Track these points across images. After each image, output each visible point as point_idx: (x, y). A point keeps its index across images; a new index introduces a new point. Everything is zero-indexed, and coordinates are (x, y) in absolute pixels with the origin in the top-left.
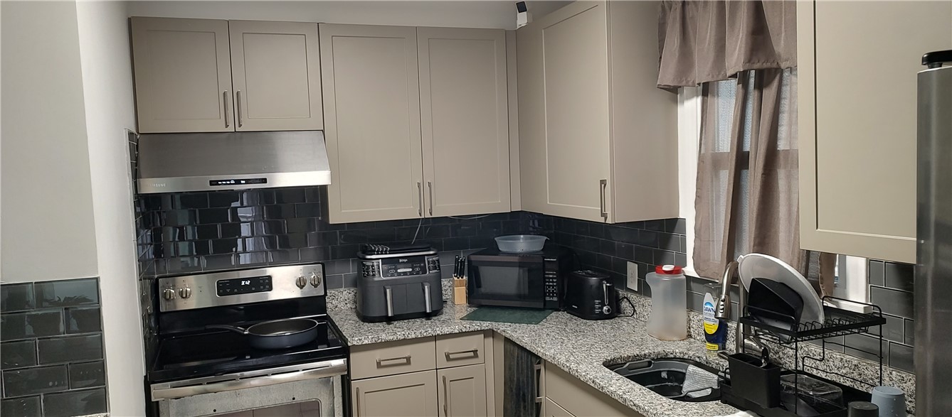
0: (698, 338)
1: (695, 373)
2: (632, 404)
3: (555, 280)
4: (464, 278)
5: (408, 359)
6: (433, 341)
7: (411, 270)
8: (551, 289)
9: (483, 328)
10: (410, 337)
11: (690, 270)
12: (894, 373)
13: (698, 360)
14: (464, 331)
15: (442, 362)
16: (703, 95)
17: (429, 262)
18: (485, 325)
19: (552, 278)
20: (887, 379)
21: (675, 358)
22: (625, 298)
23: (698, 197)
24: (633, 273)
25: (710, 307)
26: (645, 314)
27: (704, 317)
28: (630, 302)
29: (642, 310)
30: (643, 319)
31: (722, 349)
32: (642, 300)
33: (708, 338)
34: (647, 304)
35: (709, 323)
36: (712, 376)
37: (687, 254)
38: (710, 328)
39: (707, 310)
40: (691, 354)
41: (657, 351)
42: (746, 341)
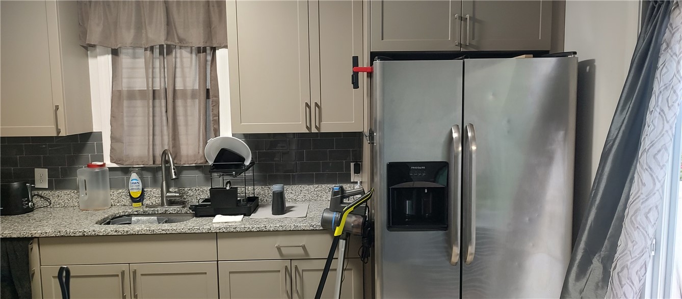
0: (118, 204)
1: (138, 221)
11: (109, 163)
13: (136, 213)
16: (112, 54)
21: (120, 217)
22: (35, 195)
23: (113, 117)
24: (42, 176)
25: (136, 181)
26: (61, 202)
27: (130, 188)
28: (42, 197)
29: (57, 200)
30: (58, 206)
31: (142, 205)
32: (57, 193)
33: (134, 200)
34: (62, 194)
35: (135, 191)
36: (152, 217)
37: (104, 154)
38: (136, 194)
39: (133, 183)
40: (130, 211)
41: (111, 214)
42: (168, 194)
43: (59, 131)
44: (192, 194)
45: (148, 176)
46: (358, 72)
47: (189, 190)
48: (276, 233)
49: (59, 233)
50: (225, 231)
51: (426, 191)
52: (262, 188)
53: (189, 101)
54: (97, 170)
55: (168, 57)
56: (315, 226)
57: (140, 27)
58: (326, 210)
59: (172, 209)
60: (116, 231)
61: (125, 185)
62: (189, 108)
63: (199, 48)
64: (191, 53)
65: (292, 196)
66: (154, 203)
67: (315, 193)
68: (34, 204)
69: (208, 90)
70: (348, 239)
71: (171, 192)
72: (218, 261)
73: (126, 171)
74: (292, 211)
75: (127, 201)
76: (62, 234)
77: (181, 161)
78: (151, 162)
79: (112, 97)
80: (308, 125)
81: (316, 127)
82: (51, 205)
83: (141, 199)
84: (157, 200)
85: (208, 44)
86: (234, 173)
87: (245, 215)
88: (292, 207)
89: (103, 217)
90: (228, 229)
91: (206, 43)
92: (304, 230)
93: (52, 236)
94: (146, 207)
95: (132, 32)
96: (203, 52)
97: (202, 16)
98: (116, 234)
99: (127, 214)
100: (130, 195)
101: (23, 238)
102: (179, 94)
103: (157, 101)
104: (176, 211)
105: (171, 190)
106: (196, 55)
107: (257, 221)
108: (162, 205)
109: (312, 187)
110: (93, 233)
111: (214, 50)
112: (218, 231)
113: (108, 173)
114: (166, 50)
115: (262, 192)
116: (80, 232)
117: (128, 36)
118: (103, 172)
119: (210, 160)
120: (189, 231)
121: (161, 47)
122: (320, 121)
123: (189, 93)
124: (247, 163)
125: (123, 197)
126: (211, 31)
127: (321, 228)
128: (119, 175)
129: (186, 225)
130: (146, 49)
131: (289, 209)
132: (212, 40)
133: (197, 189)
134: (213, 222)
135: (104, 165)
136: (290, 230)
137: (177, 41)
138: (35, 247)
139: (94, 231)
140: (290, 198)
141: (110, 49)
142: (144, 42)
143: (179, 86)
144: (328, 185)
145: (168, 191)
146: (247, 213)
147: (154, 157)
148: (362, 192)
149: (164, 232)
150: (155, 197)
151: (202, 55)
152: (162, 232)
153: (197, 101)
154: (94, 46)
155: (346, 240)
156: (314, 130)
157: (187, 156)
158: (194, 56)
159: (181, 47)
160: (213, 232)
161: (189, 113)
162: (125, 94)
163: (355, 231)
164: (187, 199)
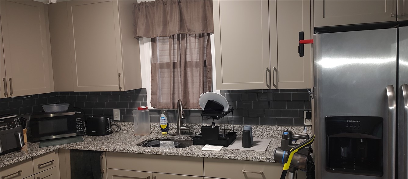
0: (155, 132)
1: (164, 143)
2: (170, 153)
3: (81, 122)
4: (26, 129)
5: (19, 173)
6: (31, 160)
7: (7, 126)
8: (79, 126)
9: (56, 149)
10: (21, 160)
11: (150, 107)
12: (231, 125)
13: (163, 138)
14: (47, 152)
15: (37, 170)
17: (16, 121)
18: (56, 147)
19: (80, 121)
20: (230, 128)
21: (154, 140)
22: (113, 124)
23: (152, 79)
24: (117, 113)
25: (164, 119)
26: (126, 129)
27: (161, 123)
28: (117, 126)
29: (124, 128)
30: (124, 131)
31: (168, 133)
32: (124, 124)
33: (163, 130)
34: (126, 124)
35: (164, 125)
36: (171, 142)
37: (147, 101)
38: (164, 126)
39: (162, 120)
40: (160, 137)
41: (148, 138)
42: (181, 127)
43: (120, 89)
44: (196, 128)
45: (171, 116)
46: (304, 44)
47: (194, 125)
48: (242, 161)
49: (115, 150)
50: (208, 157)
51: (362, 141)
52: (240, 126)
53: (194, 69)
54: (143, 111)
55: (182, 41)
56: (270, 159)
57: (165, 24)
58: (278, 148)
59: (183, 138)
60: (145, 151)
61: (158, 121)
62: (194, 73)
63: (200, 34)
64: (195, 38)
65: (260, 133)
66: (174, 132)
67: (277, 132)
68: (111, 130)
69: (205, 62)
70: (296, 172)
71: (183, 126)
72: (204, 177)
73: (159, 112)
74: (257, 145)
75: (159, 130)
76: (117, 151)
77: (189, 107)
78: (172, 107)
79: (152, 67)
80: (268, 83)
81: (274, 85)
82: (121, 131)
83: (166, 130)
84: (176, 130)
85: (204, 32)
86: (217, 117)
87: (224, 146)
88: (259, 142)
89: (143, 140)
90: (210, 156)
91: (204, 31)
92: (262, 161)
93: (112, 151)
94: (169, 135)
95: (161, 27)
96: (202, 37)
97: (201, 14)
98: (144, 153)
99: (158, 138)
100: (161, 127)
101: (98, 151)
102: (188, 64)
103: (176, 70)
104: (185, 139)
105: (184, 125)
106: (198, 39)
107: (230, 151)
108: (178, 134)
109: (274, 127)
110: (133, 151)
111: (209, 35)
112: (204, 157)
113: (149, 113)
114: (181, 37)
115: (240, 129)
116: (126, 150)
117: (158, 30)
118: (146, 113)
119: (202, 107)
120: (186, 155)
121: (178, 35)
122: (278, 80)
123: (194, 63)
124: (226, 110)
125: (157, 128)
126: (206, 23)
127: (275, 162)
128: (156, 114)
129: (185, 150)
130: (170, 37)
131: (255, 143)
132: (207, 29)
133: (199, 125)
134: (202, 150)
135: (147, 108)
136: (252, 161)
137: (187, 31)
138: (104, 157)
139: (133, 150)
140: (258, 134)
141: (151, 39)
142: (168, 33)
143: (188, 60)
144: (286, 127)
145: (182, 126)
146: (226, 145)
147: (174, 104)
148: (307, 137)
149: (171, 154)
150: (175, 128)
151: (202, 39)
152: (170, 154)
153: (199, 68)
154: (142, 37)
155: (294, 173)
156: (273, 88)
157: (193, 103)
158: (197, 40)
159: (190, 35)
160: (201, 157)
161: (194, 75)
162: (158, 66)
163: (300, 166)
164: (193, 131)
